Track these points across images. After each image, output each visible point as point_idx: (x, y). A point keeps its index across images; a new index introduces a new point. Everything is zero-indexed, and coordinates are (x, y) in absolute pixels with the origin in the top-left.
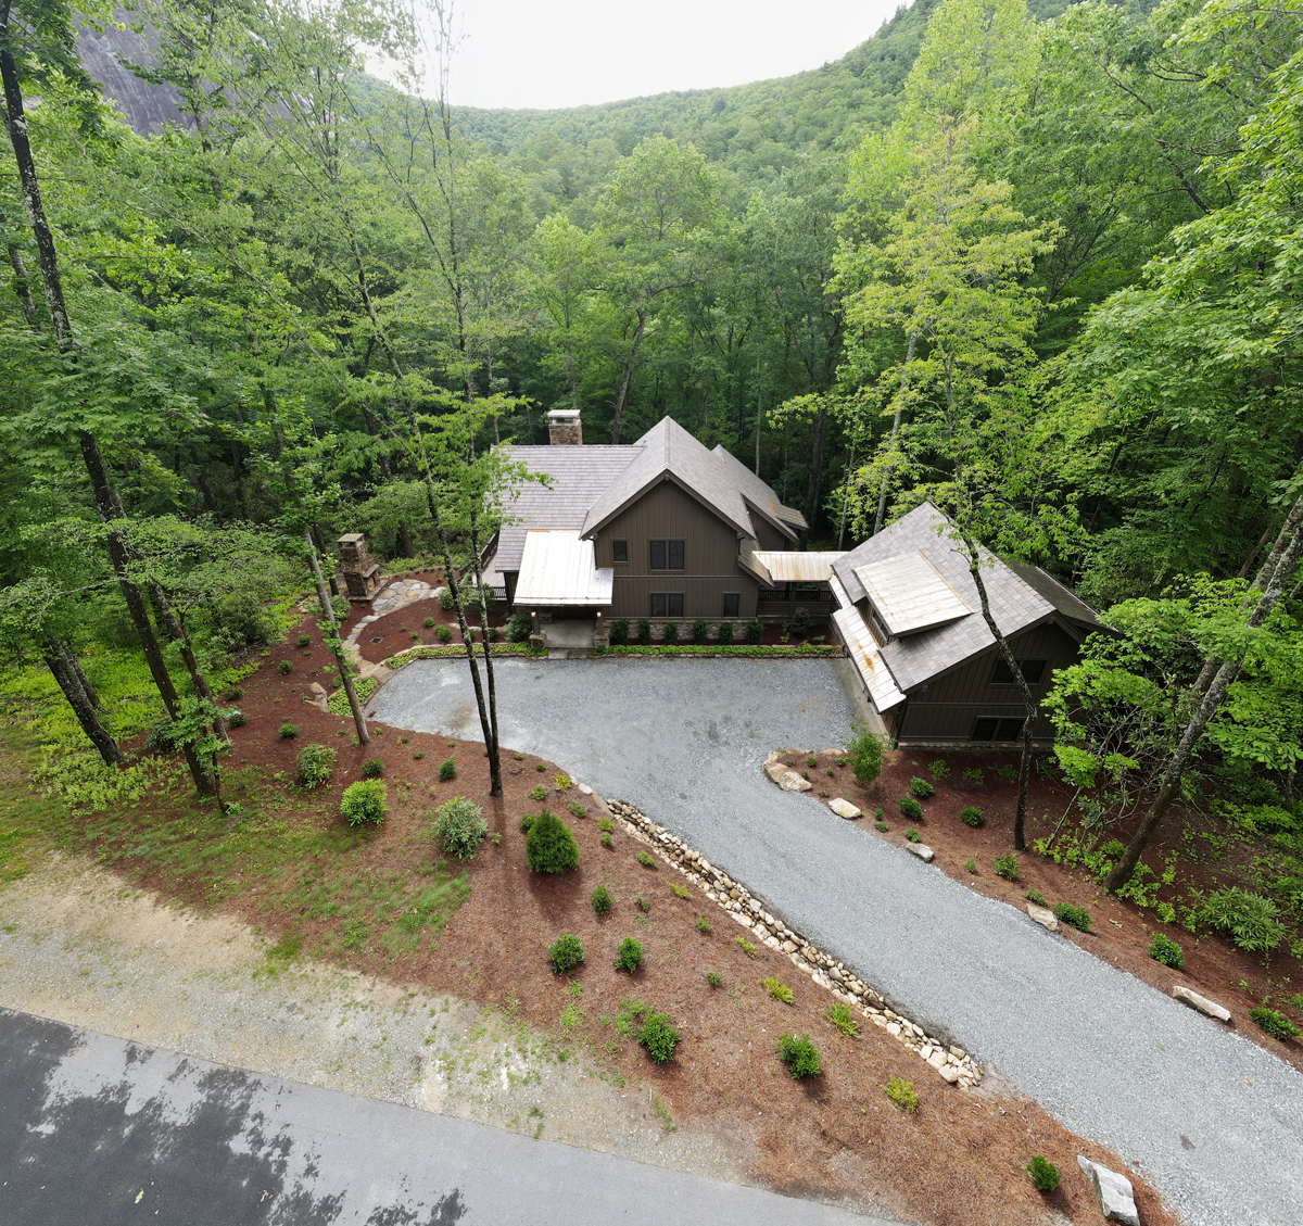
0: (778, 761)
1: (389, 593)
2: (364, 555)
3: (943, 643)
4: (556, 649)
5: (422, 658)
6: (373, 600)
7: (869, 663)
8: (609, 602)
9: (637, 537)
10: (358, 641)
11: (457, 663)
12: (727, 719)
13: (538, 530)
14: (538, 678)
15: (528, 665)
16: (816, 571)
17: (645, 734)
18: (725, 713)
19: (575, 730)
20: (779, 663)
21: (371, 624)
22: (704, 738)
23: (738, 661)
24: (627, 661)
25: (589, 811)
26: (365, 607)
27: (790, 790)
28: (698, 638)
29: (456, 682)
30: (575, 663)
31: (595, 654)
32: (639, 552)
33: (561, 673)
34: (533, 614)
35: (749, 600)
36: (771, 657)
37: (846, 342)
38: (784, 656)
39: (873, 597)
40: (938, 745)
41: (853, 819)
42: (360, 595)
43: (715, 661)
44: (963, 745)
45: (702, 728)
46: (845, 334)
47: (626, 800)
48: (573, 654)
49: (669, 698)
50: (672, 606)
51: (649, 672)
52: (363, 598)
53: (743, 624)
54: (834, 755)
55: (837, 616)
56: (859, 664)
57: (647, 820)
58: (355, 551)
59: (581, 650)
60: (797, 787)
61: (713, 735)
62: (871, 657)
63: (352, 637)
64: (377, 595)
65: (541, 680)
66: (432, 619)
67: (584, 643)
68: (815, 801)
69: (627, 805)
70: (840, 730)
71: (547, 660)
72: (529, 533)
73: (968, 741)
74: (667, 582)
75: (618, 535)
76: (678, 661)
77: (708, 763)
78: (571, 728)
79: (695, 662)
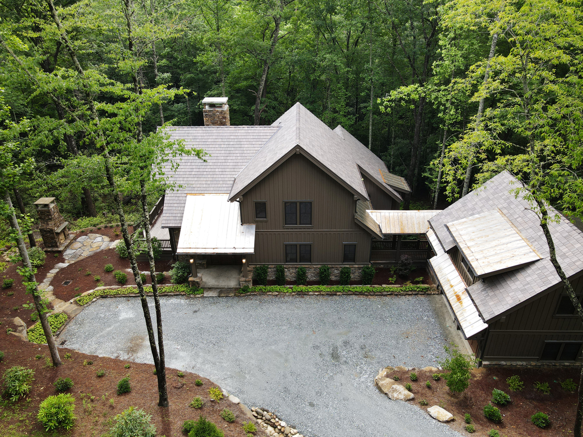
0: (387, 376)
1: (77, 245)
2: (56, 215)
3: (518, 283)
4: (210, 289)
5: (104, 296)
6: (65, 250)
7: (459, 298)
8: (252, 251)
9: (274, 198)
10: (51, 284)
11: (133, 301)
12: (346, 343)
13: (195, 194)
14: (195, 312)
15: (187, 301)
16: (416, 226)
17: (281, 356)
18: (344, 338)
19: (226, 353)
20: (387, 299)
21: (62, 270)
22: (328, 358)
23: (355, 297)
24: (266, 298)
25: (237, 417)
26: (58, 256)
27: (397, 399)
28: (324, 279)
29: (131, 316)
30: (225, 300)
31: (241, 292)
32: (275, 211)
33: (214, 307)
34: (192, 261)
35: (364, 249)
36: (381, 294)
37: (441, 43)
38: (392, 294)
39: (462, 246)
40: (514, 363)
41: (447, 422)
42: (52, 246)
43: (337, 298)
44: (533, 363)
45: (327, 350)
46: (440, 36)
47: (266, 408)
48: (223, 292)
49: (300, 327)
50: (303, 254)
51: (284, 306)
52: (56, 249)
53: (359, 268)
54: (431, 371)
55: (433, 261)
56: (450, 300)
57: (283, 424)
58: (49, 211)
59: (229, 290)
60: (402, 397)
61: (335, 356)
62: (460, 294)
63: (47, 281)
64: (67, 247)
65: (198, 314)
66: (111, 265)
67: (232, 283)
68: (417, 408)
69: (267, 411)
70: (436, 351)
71: (203, 297)
72: (188, 196)
73: (538, 360)
74: (298, 235)
75: (259, 198)
76: (307, 298)
77: (331, 378)
78: (222, 351)
79: (321, 298)
